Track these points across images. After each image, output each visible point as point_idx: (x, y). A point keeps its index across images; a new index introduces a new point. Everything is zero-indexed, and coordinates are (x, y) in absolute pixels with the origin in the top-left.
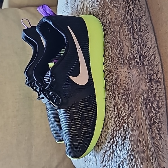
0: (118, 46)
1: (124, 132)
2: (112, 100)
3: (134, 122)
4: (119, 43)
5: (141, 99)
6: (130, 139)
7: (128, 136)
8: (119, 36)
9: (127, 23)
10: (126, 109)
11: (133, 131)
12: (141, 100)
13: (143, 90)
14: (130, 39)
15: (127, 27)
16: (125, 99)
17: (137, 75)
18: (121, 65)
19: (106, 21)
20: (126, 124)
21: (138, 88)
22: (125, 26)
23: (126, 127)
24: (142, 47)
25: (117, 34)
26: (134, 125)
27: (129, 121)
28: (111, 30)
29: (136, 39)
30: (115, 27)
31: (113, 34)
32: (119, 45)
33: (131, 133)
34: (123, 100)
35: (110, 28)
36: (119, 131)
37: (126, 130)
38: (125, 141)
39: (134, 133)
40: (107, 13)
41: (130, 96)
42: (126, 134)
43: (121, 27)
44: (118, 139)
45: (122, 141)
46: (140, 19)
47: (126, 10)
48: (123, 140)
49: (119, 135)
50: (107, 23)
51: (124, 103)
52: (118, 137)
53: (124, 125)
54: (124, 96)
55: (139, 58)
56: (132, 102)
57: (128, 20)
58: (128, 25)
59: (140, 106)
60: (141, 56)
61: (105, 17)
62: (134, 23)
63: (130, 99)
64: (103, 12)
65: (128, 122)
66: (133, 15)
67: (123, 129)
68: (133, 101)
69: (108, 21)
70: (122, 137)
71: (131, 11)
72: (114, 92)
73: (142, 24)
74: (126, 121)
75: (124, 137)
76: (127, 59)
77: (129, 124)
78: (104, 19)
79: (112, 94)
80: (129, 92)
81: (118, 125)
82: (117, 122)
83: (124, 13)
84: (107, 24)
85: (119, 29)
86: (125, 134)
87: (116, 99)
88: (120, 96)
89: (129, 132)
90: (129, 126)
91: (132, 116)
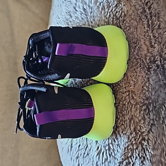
0: (136, 45)
1: (143, 152)
2: (128, 111)
3: (155, 139)
4: (137, 41)
5: (163, 110)
6: (150, 160)
7: (148, 156)
8: (136, 33)
9: (146, 18)
10: (146, 122)
11: (154, 150)
12: (163, 112)
13: (164, 99)
14: (150, 36)
15: (147, 22)
16: (145, 110)
17: (157, 81)
18: (140, 69)
19: (120, 13)
20: (146, 142)
21: (158, 97)
22: (144, 21)
23: (146, 145)
24: (162, 47)
25: (134, 30)
26: (155, 142)
27: (150, 138)
28: (126, 24)
29: (156, 37)
30: (132, 21)
31: (128, 30)
32: (137, 43)
33: (152, 153)
34: (142, 112)
35: (125, 22)
36: (137, 151)
37: (145, 149)
38: (144, 163)
39: (156, 152)
40: (122, 4)
41: (150, 105)
42: (146, 154)
43: (138, 22)
44: (135, 160)
45: (140, 162)
46: (159, 14)
47: (144, 2)
48: (142, 162)
49: (137, 155)
50: (122, 16)
51: (144, 115)
52: (135, 158)
53: (143, 142)
54: (144, 107)
55: (159, 60)
56: (153, 115)
57: (147, 14)
58: (147, 20)
59: (162, 118)
60: (162, 58)
61: (119, 8)
62: (154, 19)
63: (150, 110)
64: (118, 3)
65: (148, 139)
66: (152, 8)
67: (141, 147)
68: (154, 113)
69: (123, 13)
70: (140, 158)
71: (150, 3)
72: (130, 101)
73: (161, 19)
74: (146, 138)
75: (142, 158)
76: (147, 61)
77: (150, 142)
78: (118, 11)
79: (126, 104)
80: (149, 102)
81: (134, 142)
82: (133, 140)
83: (142, 5)
84: (121, 18)
85: (136, 24)
86: (144, 154)
87: (133, 111)
88: (138, 106)
89: (150, 151)
90: (150, 144)
91: (153, 131)
